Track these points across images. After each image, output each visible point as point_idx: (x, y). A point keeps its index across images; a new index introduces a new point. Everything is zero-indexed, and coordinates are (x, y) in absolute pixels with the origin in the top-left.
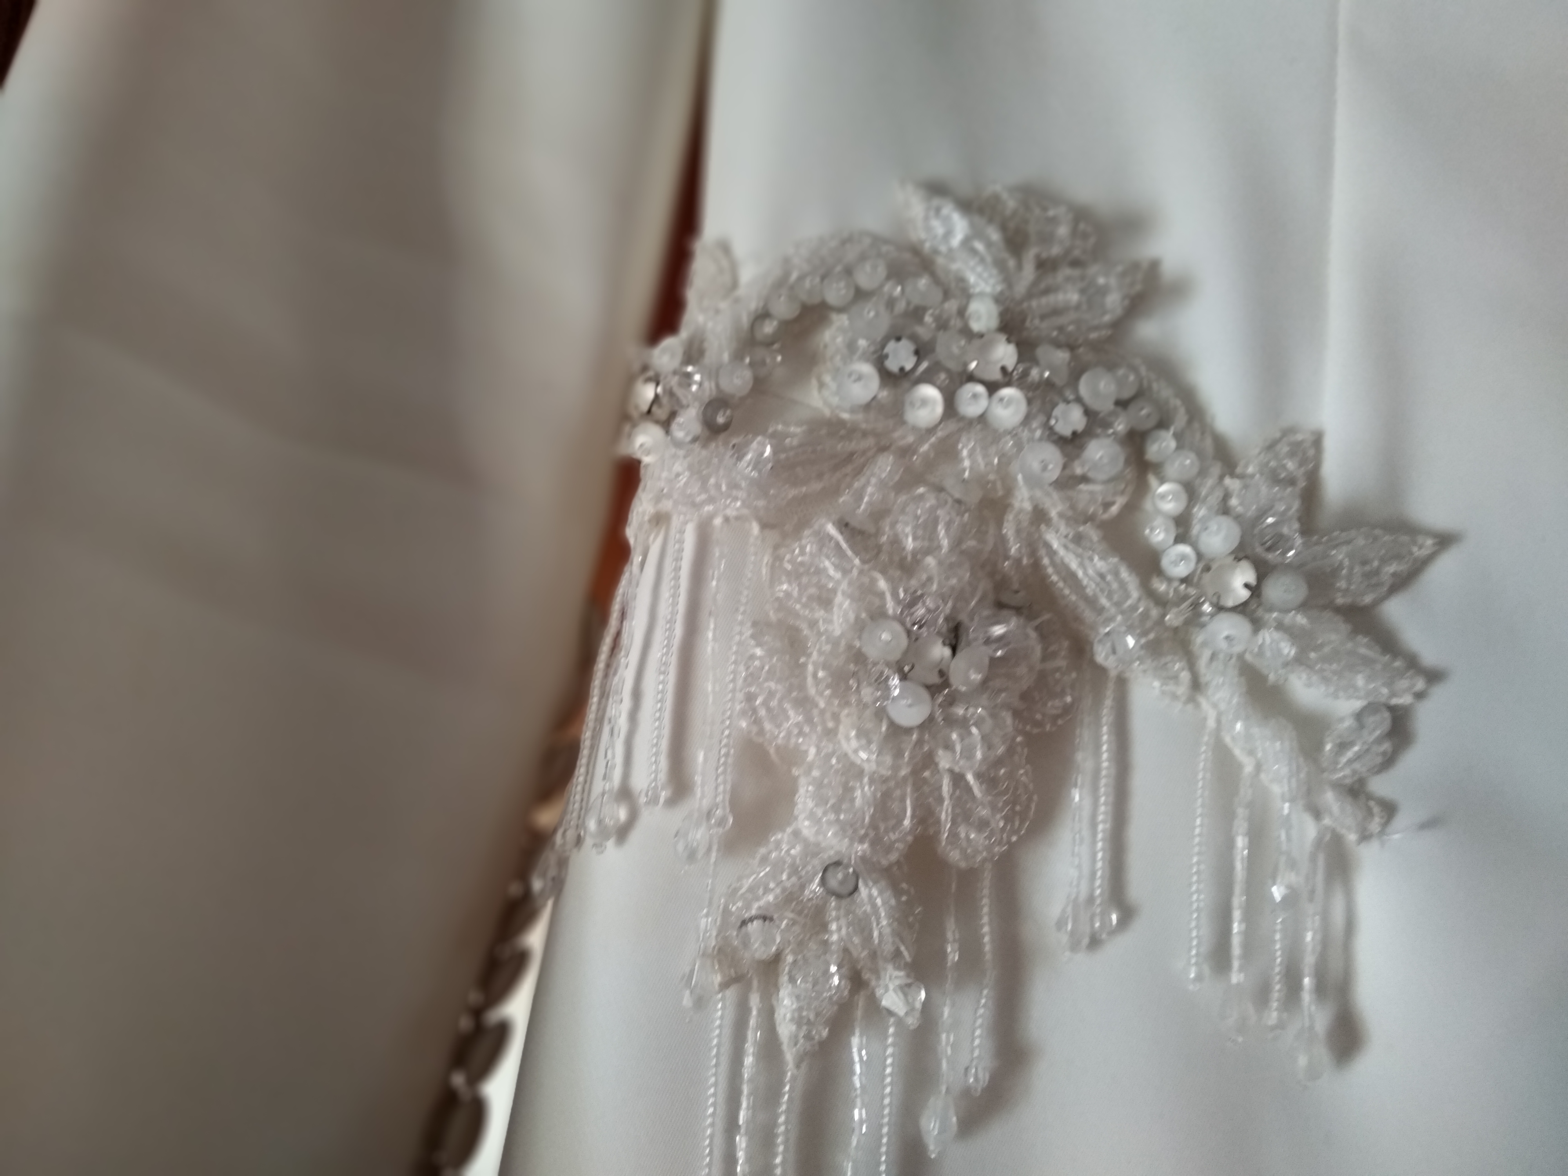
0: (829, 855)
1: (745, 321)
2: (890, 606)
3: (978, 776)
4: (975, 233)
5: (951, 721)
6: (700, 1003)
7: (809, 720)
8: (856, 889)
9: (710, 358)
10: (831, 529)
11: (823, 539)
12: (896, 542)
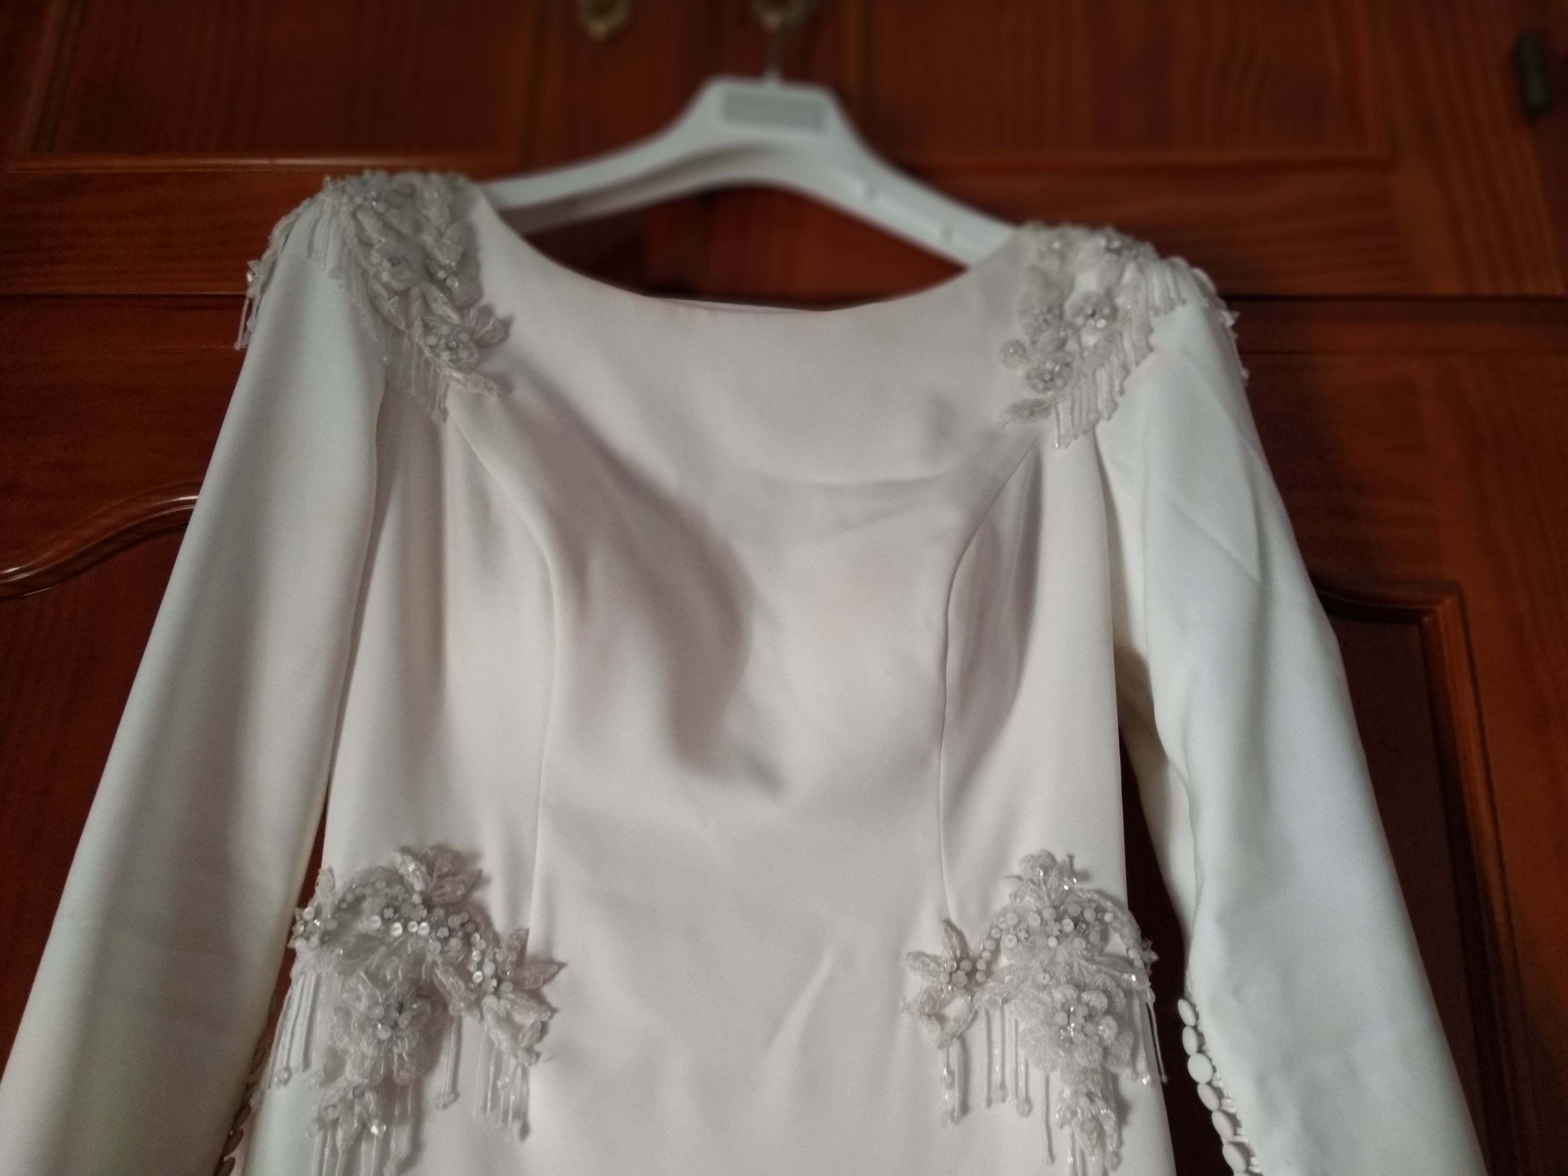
0: (355, 1084)
1: (337, 902)
2: (380, 1000)
3: (408, 1054)
4: (417, 868)
5: (398, 1037)
6: (311, 1135)
7: (351, 1039)
8: (364, 1094)
9: (324, 915)
10: (362, 974)
11: (360, 978)
12: (385, 977)
